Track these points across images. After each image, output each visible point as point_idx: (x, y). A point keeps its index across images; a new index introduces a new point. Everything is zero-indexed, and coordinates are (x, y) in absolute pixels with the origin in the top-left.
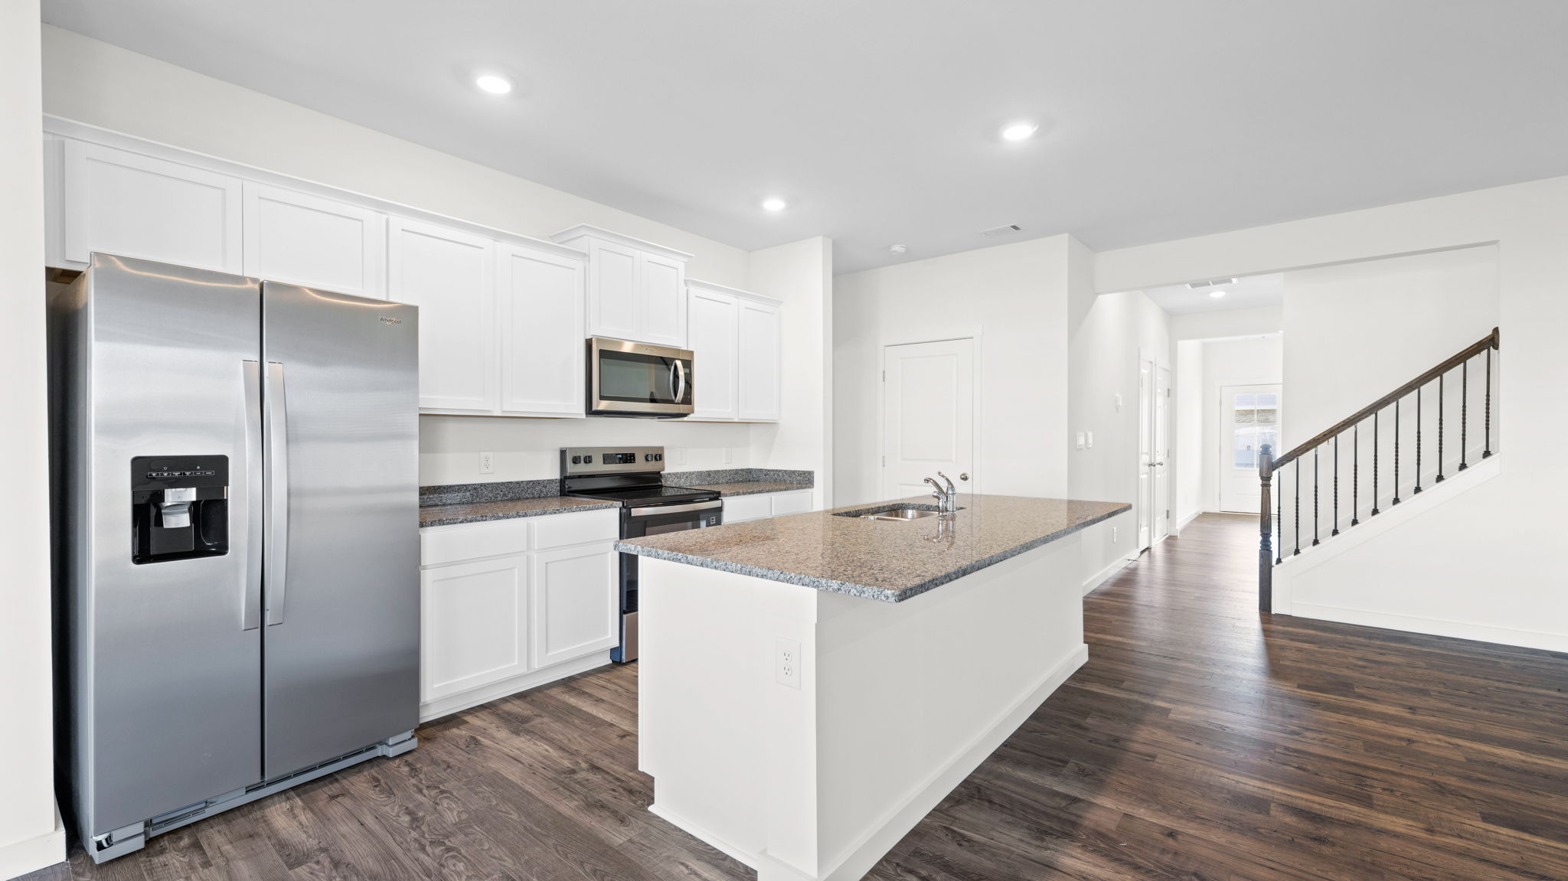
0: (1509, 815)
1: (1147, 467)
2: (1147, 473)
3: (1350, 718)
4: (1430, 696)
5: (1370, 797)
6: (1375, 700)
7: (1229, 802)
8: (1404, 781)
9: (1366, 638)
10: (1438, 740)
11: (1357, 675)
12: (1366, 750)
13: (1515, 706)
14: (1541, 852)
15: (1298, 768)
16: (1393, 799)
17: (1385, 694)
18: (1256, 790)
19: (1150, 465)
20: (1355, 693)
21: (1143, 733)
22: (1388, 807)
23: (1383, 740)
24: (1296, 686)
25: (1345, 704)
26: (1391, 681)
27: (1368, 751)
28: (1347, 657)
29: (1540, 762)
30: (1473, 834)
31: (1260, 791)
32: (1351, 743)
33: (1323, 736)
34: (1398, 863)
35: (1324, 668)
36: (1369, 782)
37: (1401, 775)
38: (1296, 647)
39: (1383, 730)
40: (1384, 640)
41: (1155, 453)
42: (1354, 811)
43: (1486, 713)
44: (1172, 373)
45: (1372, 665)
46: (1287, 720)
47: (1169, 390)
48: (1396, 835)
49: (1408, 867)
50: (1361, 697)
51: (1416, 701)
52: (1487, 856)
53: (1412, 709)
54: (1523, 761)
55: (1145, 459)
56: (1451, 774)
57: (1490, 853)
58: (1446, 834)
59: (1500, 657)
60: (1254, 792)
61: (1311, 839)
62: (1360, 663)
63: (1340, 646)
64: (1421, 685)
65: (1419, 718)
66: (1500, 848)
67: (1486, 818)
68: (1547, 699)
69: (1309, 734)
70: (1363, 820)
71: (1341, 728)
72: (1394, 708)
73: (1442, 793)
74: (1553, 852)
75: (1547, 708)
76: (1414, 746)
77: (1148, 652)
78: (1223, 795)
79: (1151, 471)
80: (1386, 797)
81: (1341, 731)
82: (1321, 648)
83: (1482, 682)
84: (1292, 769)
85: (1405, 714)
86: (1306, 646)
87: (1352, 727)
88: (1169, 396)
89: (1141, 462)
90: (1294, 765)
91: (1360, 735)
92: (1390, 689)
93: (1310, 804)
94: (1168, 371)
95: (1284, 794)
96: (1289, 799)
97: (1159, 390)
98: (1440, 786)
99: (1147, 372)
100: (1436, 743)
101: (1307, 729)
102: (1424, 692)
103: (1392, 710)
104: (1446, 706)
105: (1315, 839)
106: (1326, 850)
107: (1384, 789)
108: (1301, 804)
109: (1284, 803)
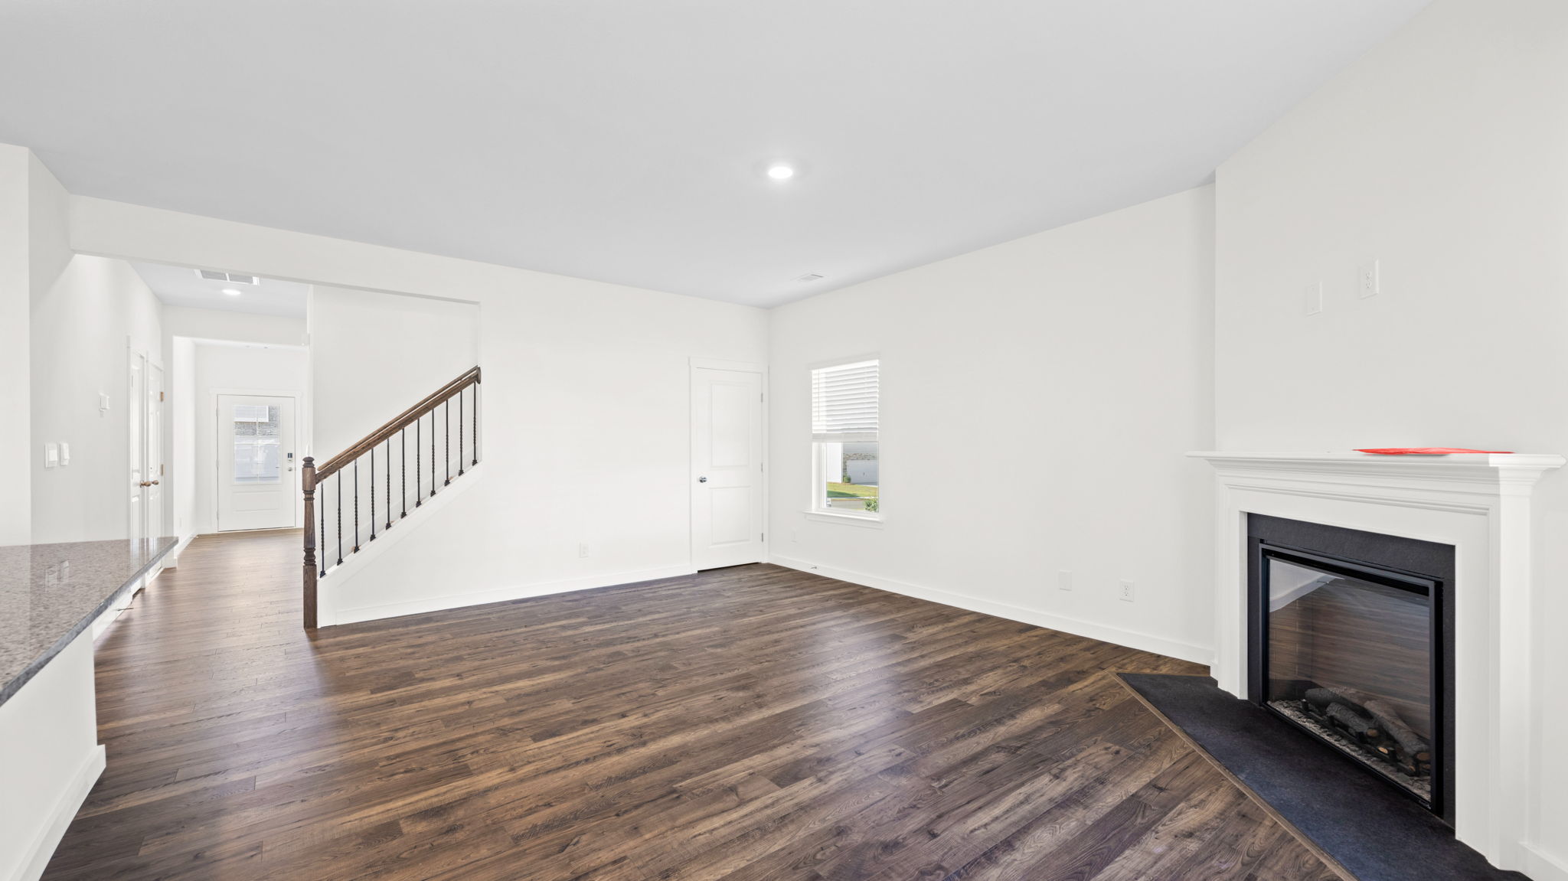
0: (542, 729)
1: (138, 487)
2: (138, 496)
3: (423, 703)
4: (465, 659)
5: (466, 766)
6: (432, 679)
7: (362, 847)
8: (481, 739)
9: (403, 627)
10: (485, 693)
11: (411, 662)
12: (445, 727)
13: (511, 647)
14: (569, 746)
15: (406, 772)
16: (481, 757)
17: (437, 671)
18: (380, 817)
19: (142, 485)
20: (416, 679)
21: (231, 825)
22: (481, 767)
23: (452, 712)
24: (369, 692)
25: (415, 692)
26: (436, 658)
27: (449, 726)
28: (396, 649)
29: (539, 681)
30: (534, 756)
31: (385, 816)
32: (433, 725)
33: (411, 731)
34: (507, 811)
35: (384, 666)
36: (460, 753)
37: (476, 735)
38: (353, 655)
39: (450, 703)
40: (417, 624)
41: (147, 470)
42: (462, 786)
43: (500, 659)
44: (166, 372)
45: (419, 649)
46: (376, 730)
47: (162, 393)
48: (496, 788)
49: (514, 809)
50: (422, 680)
51: (459, 667)
52: (548, 768)
53: (459, 675)
54: (533, 685)
55: (136, 478)
56: (503, 716)
57: (548, 764)
58: (522, 766)
59: (489, 613)
60: (380, 820)
61: (445, 833)
62: (409, 650)
63: (389, 641)
64: (455, 654)
65: (466, 681)
66: (551, 757)
67: (536, 738)
68: (524, 635)
69: (400, 734)
70: (471, 789)
71: (421, 716)
72: (447, 681)
73: (505, 734)
74: (573, 742)
75: (526, 642)
76: (476, 705)
77: (196, 719)
78: (354, 843)
79: (143, 492)
80: (476, 759)
81: (421, 718)
82: (374, 648)
83: (488, 636)
84: (402, 775)
85: (456, 682)
86: (361, 650)
87: (428, 711)
88: (162, 400)
89: (132, 481)
90: (402, 770)
91: (435, 715)
92: (438, 665)
93: (429, 801)
94: (161, 371)
95: (406, 805)
96: (412, 807)
97: (151, 393)
98: (502, 730)
99: (137, 368)
100: (485, 696)
101: (396, 730)
102: (459, 659)
103: (447, 683)
104: (477, 663)
105: (448, 832)
106: (460, 836)
107: (472, 753)
108: (423, 805)
109: (410, 814)
